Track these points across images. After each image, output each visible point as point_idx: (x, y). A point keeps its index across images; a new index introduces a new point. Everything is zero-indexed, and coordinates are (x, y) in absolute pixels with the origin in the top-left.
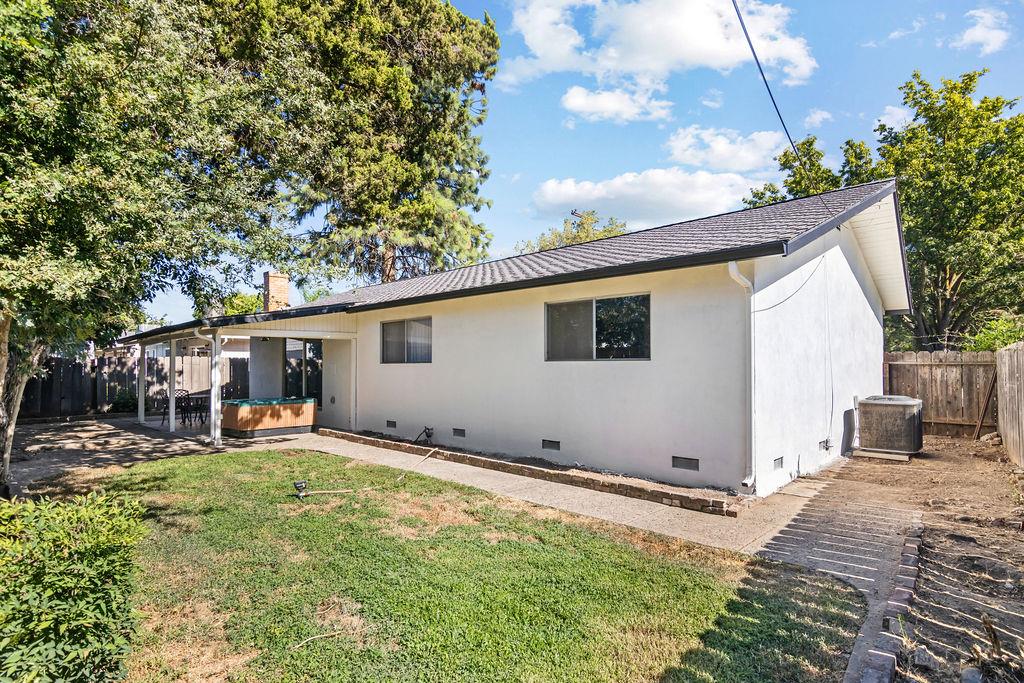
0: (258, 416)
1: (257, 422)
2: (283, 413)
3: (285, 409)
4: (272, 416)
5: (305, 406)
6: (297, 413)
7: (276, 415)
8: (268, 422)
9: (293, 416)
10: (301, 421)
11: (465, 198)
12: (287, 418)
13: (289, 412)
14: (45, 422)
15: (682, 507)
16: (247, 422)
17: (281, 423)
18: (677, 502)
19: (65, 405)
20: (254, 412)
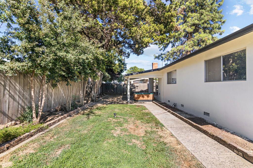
0: (139, 97)
1: (139, 98)
2: (145, 96)
3: (145, 95)
4: (142, 97)
5: (150, 95)
6: (148, 97)
7: (143, 97)
8: (141, 98)
9: (147, 97)
10: (149, 99)
11: (214, 32)
12: (146, 98)
13: (146, 96)
14: (115, 95)
15: (243, 157)
16: (137, 98)
17: (144, 99)
18: (241, 154)
19: (119, 92)
20: (138, 96)
